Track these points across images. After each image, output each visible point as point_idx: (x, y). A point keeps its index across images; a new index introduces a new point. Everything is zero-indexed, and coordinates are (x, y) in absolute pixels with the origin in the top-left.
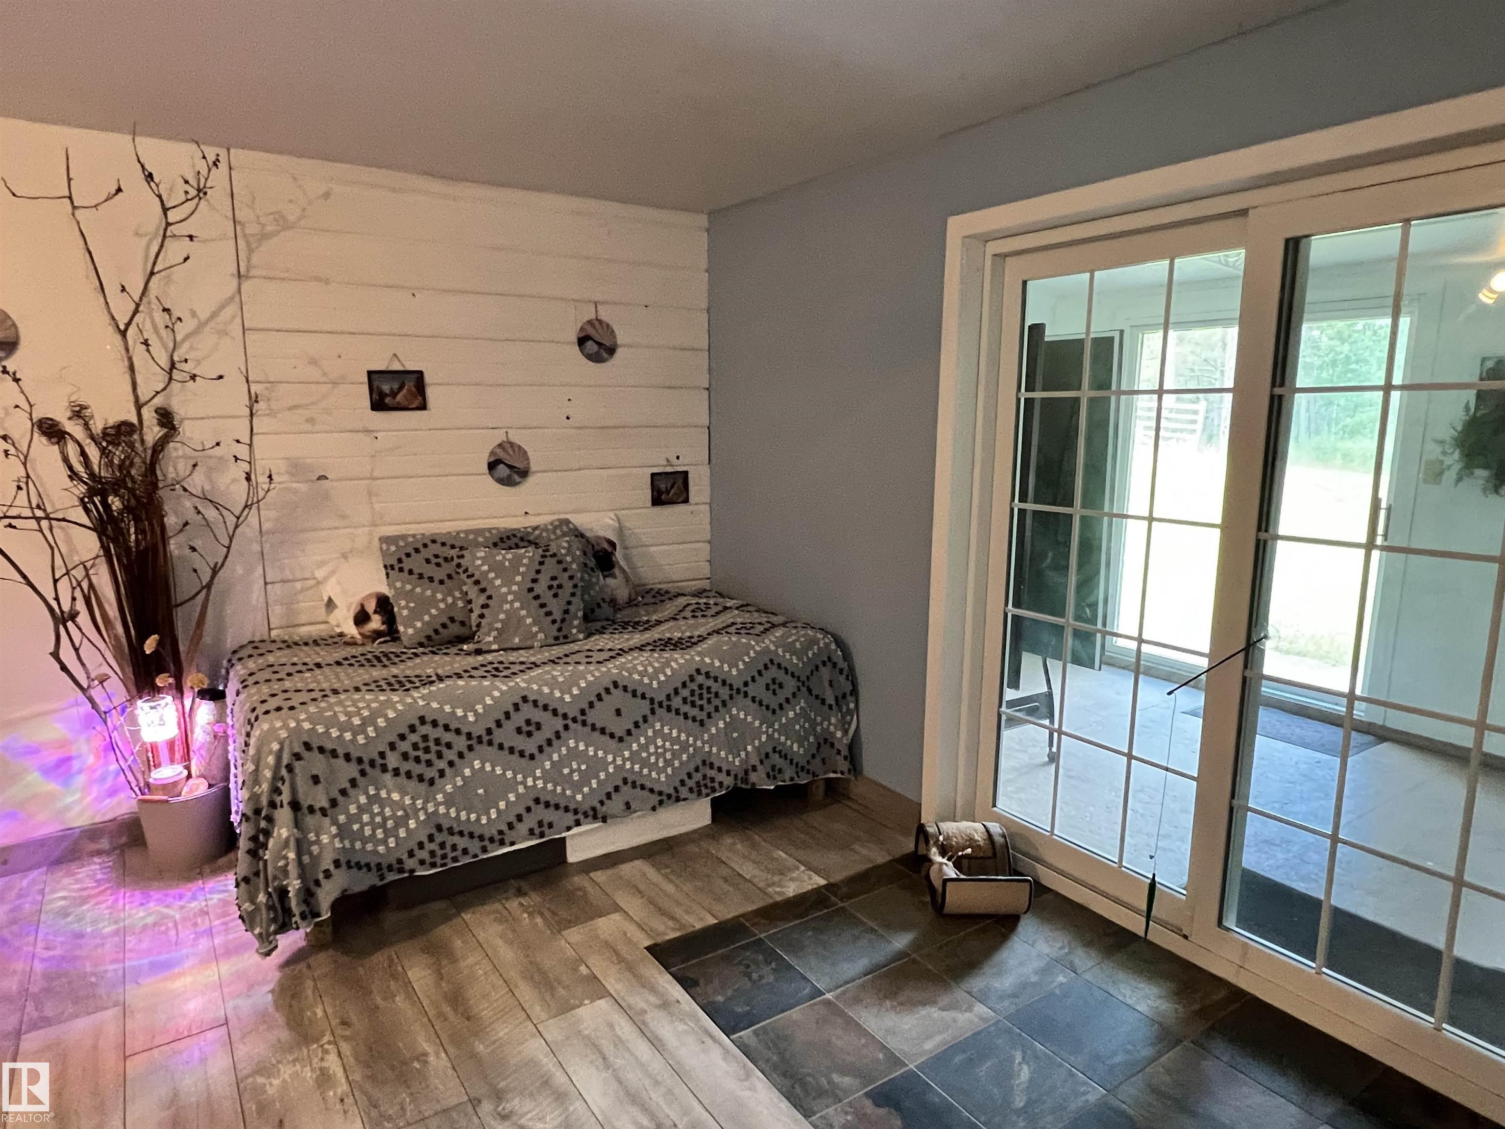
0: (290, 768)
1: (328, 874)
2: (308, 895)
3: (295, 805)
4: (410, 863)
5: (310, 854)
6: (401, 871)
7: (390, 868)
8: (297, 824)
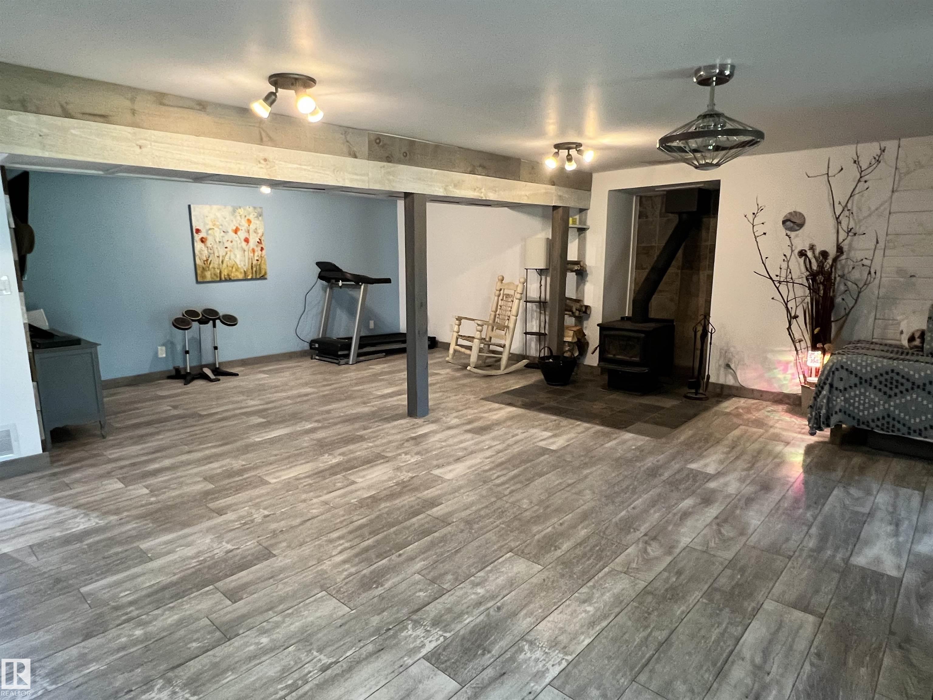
0: (833, 373)
1: (836, 413)
2: (828, 418)
3: (831, 386)
4: (872, 425)
5: (832, 403)
6: (868, 426)
7: (863, 423)
8: (830, 391)
